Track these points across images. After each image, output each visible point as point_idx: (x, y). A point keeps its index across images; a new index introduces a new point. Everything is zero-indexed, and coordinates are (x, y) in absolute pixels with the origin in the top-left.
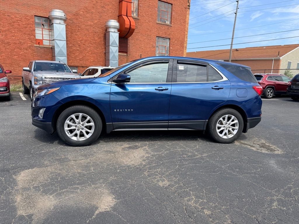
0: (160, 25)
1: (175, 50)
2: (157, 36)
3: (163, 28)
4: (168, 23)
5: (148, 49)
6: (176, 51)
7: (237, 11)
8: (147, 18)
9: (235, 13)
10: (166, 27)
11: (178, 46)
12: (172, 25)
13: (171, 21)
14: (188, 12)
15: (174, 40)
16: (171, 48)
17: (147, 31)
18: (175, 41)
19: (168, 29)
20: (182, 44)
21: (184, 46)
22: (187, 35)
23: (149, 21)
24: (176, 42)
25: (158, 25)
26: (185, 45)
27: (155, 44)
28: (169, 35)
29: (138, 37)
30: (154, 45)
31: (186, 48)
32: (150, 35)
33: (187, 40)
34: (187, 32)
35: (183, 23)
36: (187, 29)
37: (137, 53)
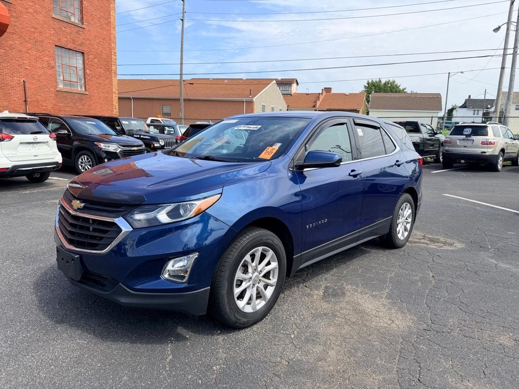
0: (61, 23)
1: (97, 76)
2: (56, 45)
3: (68, 30)
4: (75, 19)
5: (40, 72)
6: (97, 78)
7: (183, 17)
8: (31, 4)
9: (182, 20)
10: (74, 29)
11: (101, 68)
12: (84, 26)
13: (82, 18)
14: (112, 5)
15: (91, 57)
16: (88, 71)
17: (34, 32)
18: (94, 59)
19: (78, 33)
20: (108, 65)
21: (112, 71)
22: (114, 49)
23: (36, 12)
24: (96, 60)
25: (56, 23)
26: (113, 67)
27: (54, 60)
28: (81, 45)
29: (12, 43)
30: (52, 62)
31: (115, 73)
32: (42, 42)
33: (116, 59)
34: (115, 43)
35: (105, 26)
36: (115, 37)
37: (15, 78)
